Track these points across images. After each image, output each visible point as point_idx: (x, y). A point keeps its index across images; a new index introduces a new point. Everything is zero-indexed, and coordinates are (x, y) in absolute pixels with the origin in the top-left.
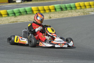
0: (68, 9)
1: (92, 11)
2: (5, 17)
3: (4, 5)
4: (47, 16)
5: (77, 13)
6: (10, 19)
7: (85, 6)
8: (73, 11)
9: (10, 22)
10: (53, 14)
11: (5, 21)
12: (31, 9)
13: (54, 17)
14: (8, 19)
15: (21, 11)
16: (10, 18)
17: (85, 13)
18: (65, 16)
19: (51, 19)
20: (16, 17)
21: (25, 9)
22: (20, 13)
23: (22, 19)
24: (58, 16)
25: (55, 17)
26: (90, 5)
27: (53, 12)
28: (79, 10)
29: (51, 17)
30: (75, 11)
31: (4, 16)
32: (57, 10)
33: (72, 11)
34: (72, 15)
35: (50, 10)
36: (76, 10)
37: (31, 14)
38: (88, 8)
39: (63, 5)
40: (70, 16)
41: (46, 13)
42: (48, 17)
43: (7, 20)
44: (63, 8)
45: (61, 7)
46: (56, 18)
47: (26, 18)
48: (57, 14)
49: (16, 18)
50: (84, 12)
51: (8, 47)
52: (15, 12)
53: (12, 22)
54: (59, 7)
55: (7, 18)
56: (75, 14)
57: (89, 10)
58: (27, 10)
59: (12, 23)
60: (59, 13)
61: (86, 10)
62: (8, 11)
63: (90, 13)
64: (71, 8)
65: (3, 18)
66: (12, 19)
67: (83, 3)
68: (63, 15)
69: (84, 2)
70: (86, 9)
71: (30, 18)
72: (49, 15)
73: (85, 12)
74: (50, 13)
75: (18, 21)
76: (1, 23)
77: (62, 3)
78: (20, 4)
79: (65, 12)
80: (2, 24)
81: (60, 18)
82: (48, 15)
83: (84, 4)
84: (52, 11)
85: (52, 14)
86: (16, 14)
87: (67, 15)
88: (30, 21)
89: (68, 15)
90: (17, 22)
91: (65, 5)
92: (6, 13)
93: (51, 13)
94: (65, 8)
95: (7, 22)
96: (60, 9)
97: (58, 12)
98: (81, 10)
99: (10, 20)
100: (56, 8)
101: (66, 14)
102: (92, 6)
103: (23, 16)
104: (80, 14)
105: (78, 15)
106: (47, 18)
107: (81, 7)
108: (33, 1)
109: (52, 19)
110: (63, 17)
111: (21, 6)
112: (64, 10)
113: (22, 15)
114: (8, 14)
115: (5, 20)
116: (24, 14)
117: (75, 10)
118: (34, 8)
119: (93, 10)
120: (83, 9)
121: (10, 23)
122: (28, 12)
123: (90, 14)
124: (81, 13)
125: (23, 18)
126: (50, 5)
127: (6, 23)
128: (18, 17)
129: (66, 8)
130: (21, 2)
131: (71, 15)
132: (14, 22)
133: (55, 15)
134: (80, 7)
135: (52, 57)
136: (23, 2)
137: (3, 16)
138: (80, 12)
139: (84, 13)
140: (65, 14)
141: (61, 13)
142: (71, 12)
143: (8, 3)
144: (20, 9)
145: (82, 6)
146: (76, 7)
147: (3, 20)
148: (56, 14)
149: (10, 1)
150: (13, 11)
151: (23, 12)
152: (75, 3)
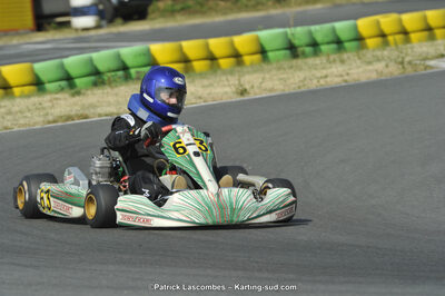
0: (323, 48)
1: (443, 56)
2: (28, 96)
3: (15, 41)
4: (229, 86)
5: (370, 67)
6: (53, 107)
7: (405, 33)
8: (349, 58)
9: (51, 118)
10: (255, 75)
11: (29, 114)
12: (148, 53)
13: (260, 87)
14: (40, 107)
15: (101, 68)
16: (51, 101)
17: (410, 63)
18: (311, 80)
19: (246, 98)
20: (78, 93)
21: (118, 56)
22: (97, 76)
23: (109, 104)
24: (277, 82)
25: (264, 85)
26: (429, 29)
27: (252, 64)
28: (379, 53)
29: (247, 87)
30: (359, 58)
31: (22, 92)
32: (270, 54)
33: (345, 56)
34: (348, 74)
35: (237, 56)
36: (364, 51)
38: (420, 41)
39: (299, 30)
40: (338, 80)
41: (219, 72)
42: (234, 89)
43: (37, 109)
44: (300, 46)
45: (290, 41)
46: (271, 90)
48: (274, 73)
49: (77, 98)
50: (403, 58)
51: (53, 235)
52: (73, 73)
53: (61, 117)
54: (280, 43)
55: (35, 99)
56: (361, 70)
57: (425, 49)
58: (129, 62)
59: (60, 124)
60: (284, 69)
61: (410, 51)
62: (38, 67)
63: (432, 63)
64: (339, 42)
65: (18, 100)
66: (60, 106)
67: (394, 16)
68: (305, 79)
69: (401, 12)
70: (412, 48)
72: (237, 77)
73: (407, 59)
74: (238, 69)
75: (89, 112)
76: (9, 124)
77: (291, 22)
78: (93, 33)
79: (311, 61)
80: (16, 129)
81: (287, 91)
82: (233, 80)
83: (400, 21)
84: (247, 59)
85: (248, 73)
86: (77, 81)
87: (321, 77)
89: (326, 77)
90: (86, 117)
91: (310, 33)
92: (28, 79)
93: (245, 70)
94: (308, 45)
95: (36, 120)
96: (286, 49)
97: (275, 65)
98: (386, 53)
99: (52, 111)
100: (267, 47)
101: (318, 74)
102: (438, 32)
103: (112, 87)
104: (386, 71)
105: (374, 76)
106: (226, 93)
107: (383, 35)
108: (151, 16)
109: (251, 96)
110: (303, 89)
112: (303, 53)
113: (103, 83)
114: (38, 83)
115: (29, 110)
116: (115, 81)
117: (361, 52)
118: (160, 50)
119: (442, 48)
120: (393, 46)
121: (54, 122)
122: (133, 71)
123: (431, 67)
124: (387, 66)
125: (111, 99)
126: (239, 33)
127: (35, 124)
128: (89, 92)
129: (314, 45)
130: (98, 27)
131: (341, 76)
132: (69, 118)
133: (263, 79)
134: (379, 40)
136: (104, 23)
137: (17, 91)
138: (383, 59)
139: (402, 63)
140: (314, 72)
141: (291, 67)
142: (338, 64)
143: (33, 31)
144: (95, 55)
145: (391, 35)
146: (359, 39)
147: (16, 109)
148: (267, 76)
149: (42, 21)
150: (62, 66)
151: (110, 71)
152: (356, 18)
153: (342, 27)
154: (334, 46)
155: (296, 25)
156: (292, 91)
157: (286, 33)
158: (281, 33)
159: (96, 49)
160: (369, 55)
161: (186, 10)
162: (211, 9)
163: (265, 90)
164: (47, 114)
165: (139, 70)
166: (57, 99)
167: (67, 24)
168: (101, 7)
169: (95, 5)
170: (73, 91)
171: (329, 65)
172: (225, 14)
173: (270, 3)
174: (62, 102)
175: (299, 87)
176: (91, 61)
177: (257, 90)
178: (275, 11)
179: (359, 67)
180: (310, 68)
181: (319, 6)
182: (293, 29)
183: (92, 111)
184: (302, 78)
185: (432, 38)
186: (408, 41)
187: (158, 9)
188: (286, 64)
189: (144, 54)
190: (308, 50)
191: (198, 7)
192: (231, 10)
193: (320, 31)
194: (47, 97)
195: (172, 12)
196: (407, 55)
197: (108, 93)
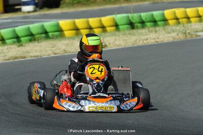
0: (147, 24)
5: (169, 35)
6: (8, 52)
7: (188, 18)
8: (159, 30)
9: (7, 58)
10: (112, 37)
12: (58, 25)
13: (113, 44)
14: (2, 52)
15: (34, 32)
16: (8, 49)
17: (189, 33)
18: (139, 40)
20: (22, 45)
21: (43, 27)
22: (32, 37)
23: (36, 51)
24: (122, 41)
25: (115, 43)
26: (199, 16)
27: (110, 32)
28: (174, 28)
29: (107, 44)
30: (164, 30)
32: (120, 27)
33: (157, 29)
34: (158, 38)
35: (103, 27)
36: (167, 27)
37: (57, 37)
38: (195, 22)
39: (136, 15)
40: (154, 41)
44: (136, 23)
45: (130, 21)
46: (119, 45)
47: (47, 49)
48: (121, 36)
49: (21, 48)
50: (186, 31)
52: (20, 34)
53: (12, 57)
54: (124, 21)
57: (197, 27)
58: (48, 30)
59: (11, 61)
60: (126, 35)
61: (189, 27)
62: (3, 31)
63: (199, 34)
64: (155, 22)
67: (182, 9)
68: (136, 40)
69: (186, 8)
70: (191, 26)
71: (56, 48)
72: (102, 38)
73: (188, 31)
74: (103, 34)
75: (26, 55)
77: (132, 11)
78: (31, 14)
81: (127, 46)
83: (186, 12)
84: (108, 29)
85: (108, 36)
86: (22, 39)
87: (144, 40)
88: (55, 54)
89: (147, 39)
90: (25, 58)
91: (140, 16)
93: (106, 34)
94: (139, 23)
96: (128, 24)
97: (122, 32)
98: (178, 28)
99: (8, 54)
100: (119, 23)
101: (143, 38)
103: (38, 43)
104: (177, 37)
105: (171, 40)
107: (177, 19)
108: (61, 6)
109: (109, 49)
110: (135, 45)
111: (33, 18)
112: (137, 27)
113: (35, 40)
114: (2, 40)
116: (41, 39)
117: (165, 27)
118: (64, 24)
120: (182, 25)
121: (9, 60)
122: (50, 34)
123: (199, 36)
124: (178, 34)
125: (37, 48)
126: (105, 15)
128: (27, 45)
129: (143, 23)
131: (155, 39)
132: (16, 58)
133: (115, 40)
134: (175, 21)
136: (38, 9)
138: (176, 31)
139: (185, 33)
140: (141, 37)
141: (130, 34)
142: (154, 32)
143: (2, 13)
144: (31, 26)
145: (181, 18)
146: (165, 20)
148: (117, 38)
149: (7, 8)
150: (14, 31)
151: (38, 34)
152: (164, 10)
153: (157, 14)
154: (152, 23)
155: (135, 12)
156: (129, 46)
157: (128, 17)
158: (125, 17)
159: (33, 23)
160: (169, 28)
161: (80, 3)
162: (92, 3)
163: (116, 45)
164: (5, 56)
165: (53, 33)
166: (11, 48)
168: (37, 1)
170: (19, 44)
171: (149, 33)
172: (100, 5)
174: (13, 50)
175: (133, 44)
176: (29, 29)
177: (111, 45)
178: (124, 5)
179: (164, 35)
180: (139, 35)
181: (147, 3)
182: (132, 14)
184: (135, 40)
185: (200, 21)
186: (189, 22)
187: (66, 3)
188: (127, 32)
189: (56, 26)
190: (139, 25)
194: (5, 47)
195: (72, 4)
196: (188, 29)
197: (36, 46)
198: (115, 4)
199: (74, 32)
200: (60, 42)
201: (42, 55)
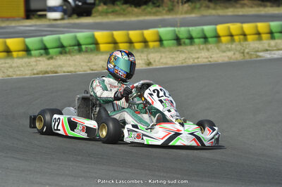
0: (196, 40)
1: (267, 50)
3: (13, 24)
4: (142, 59)
5: (224, 54)
6: (36, 65)
7: (245, 35)
8: (211, 48)
9: (35, 71)
10: (156, 54)
11: (22, 69)
12: (93, 37)
13: (159, 62)
14: (29, 65)
15: (65, 43)
16: (35, 62)
17: (248, 53)
18: (189, 59)
19: (151, 67)
20: (52, 58)
21: (76, 37)
22: (62, 49)
23: (70, 66)
24: (169, 59)
25: (161, 61)
26: (259, 34)
27: (154, 47)
28: (229, 46)
29: (152, 61)
30: (218, 49)
31: (18, 55)
32: (165, 42)
33: (209, 46)
34: (211, 57)
35: (145, 42)
36: (220, 44)
37: (92, 50)
38: (253, 40)
39: (183, 29)
40: (206, 60)
41: (134, 51)
42: (143, 62)
43: (27, 66)
44: (183, 39)
45: (177, 35)
46: (166, 64)
47: (82, 64)
48: (167, 53)
49: (51, 61)
50: (244, 50)
51: (36, 142)
52: (48, 45)
53: (41, 71)
54: (171, 36)
55: (26, 60)
56: (219, 55)
57: (257, 45)
58: (82, 41)
59: (41, 75)
60: (174, 52)
61: (248, 46)
62: (28, 40)
63: (261, 54)
64: (205, 38)
65: (16, 60)
66: (41, 65)
67: (238, 25)
68: (186, 58)
69: (243, 22)
70: (249, 44)
71: (93, 63)
72: (146, 55)
73: (247, 51)
74: (145, 50)
76: (11, 74)
77: (178, 24)
78: (59, 22)
79: (189, 48)
80: (15, 77)
81: (175, 65)
82: (144, 56)
83: (242, 28)
84: (151, 44)
85: (152, 52)
86: (51, 51)
87: (196, 58)
88: (92, 70)
89: (198, 58)
90: (56, 73)
91: (189, 31)
92: (22, 47)
94: (187, 38)
95: (26, 72)
96: (174, 40)
97: (168, 49)
98: (233, 46)
99: (36, 67)
100: (163, 38)
101: (194, 56)
102: (264, 36)
103: (71, 56)
104: (233, 57)
105: (226, 60)
106: (139, 64)
107: (231, 36)
108: (94, 14)
109: (154, 67)
110: (185, 64)
111: (64, 27)
112: (184, 43)
113: (66, 53)
114: (27, 50)
115: (23, 66)
116: (73, 52)
117: (218, 45)
118: (100, 35)
119: (266, 45)
120: (237, 43)
121: (37, 74)
122: (83, 47)
123: (260, 57)
124: (234, 54)
125: (71, 63)
126: (147, 28)
127: (26, 75)
128: (58, 58)
129: (191, 38)
130: (62, 19)
131: (207, 58)
132: (46, 72)
133: (161, 57)
134: (229, 38)
135: (162, 174)
136: (66, 17)
137: (15, 54)
138: (232, 50)
139: (243, 53)
140: (191, 55)
141: (178, 51)
142: (205, 50)
143: (24, 19)
144: (62, 36)
145: (236, 35)
146: (217, 37)
147: (14, 65)
148: (163, 55)
149: (30, 13)
150: (42, 42)
151: (70, 46)
152: (216, 25)
153: (208, 29)
154: (202, 40)
155: (181, 26)
156: (178, 65)
157: (175, 31)
158: (172, 30)
159: (63, 33)
160: (223, 47)
161: (114, 12)
162: (129, 13)
163: (162, 63)
164: (33, 69)
165: (87, 46)
166: (40, 61)
167: (45, 16)
168: (65, 7)
169: (61, 6)
170: (48, 57)
171: (200, 51)
172: (138, 16)
173: (164, 12)
174: (42, 63)
175: (182, 63)
176: (59, 39)
177: (157, 63)
178: (168, 17)
179: (217, 54)
180: (189, 52)
181: (193, 15)
182: (179, 28)
183: (60, 69)
184: (184, 58)
185: (260, 39)
186: (246, 40)
187: (98, 11)
188: (175, 48)
189: (91, 37)
190: (187, 41)
191: (122, 11)
192: (141, 14)
193: (195, 31)
194: (33, 59)
195: (106, 13)
196: (246, 48)
197: (69, 59)
198: (157, 15)
199: (112, 45)
200: (96, 57)
201: (77, 70)
